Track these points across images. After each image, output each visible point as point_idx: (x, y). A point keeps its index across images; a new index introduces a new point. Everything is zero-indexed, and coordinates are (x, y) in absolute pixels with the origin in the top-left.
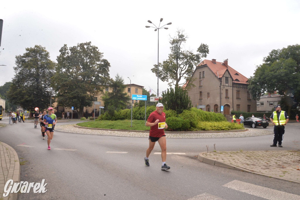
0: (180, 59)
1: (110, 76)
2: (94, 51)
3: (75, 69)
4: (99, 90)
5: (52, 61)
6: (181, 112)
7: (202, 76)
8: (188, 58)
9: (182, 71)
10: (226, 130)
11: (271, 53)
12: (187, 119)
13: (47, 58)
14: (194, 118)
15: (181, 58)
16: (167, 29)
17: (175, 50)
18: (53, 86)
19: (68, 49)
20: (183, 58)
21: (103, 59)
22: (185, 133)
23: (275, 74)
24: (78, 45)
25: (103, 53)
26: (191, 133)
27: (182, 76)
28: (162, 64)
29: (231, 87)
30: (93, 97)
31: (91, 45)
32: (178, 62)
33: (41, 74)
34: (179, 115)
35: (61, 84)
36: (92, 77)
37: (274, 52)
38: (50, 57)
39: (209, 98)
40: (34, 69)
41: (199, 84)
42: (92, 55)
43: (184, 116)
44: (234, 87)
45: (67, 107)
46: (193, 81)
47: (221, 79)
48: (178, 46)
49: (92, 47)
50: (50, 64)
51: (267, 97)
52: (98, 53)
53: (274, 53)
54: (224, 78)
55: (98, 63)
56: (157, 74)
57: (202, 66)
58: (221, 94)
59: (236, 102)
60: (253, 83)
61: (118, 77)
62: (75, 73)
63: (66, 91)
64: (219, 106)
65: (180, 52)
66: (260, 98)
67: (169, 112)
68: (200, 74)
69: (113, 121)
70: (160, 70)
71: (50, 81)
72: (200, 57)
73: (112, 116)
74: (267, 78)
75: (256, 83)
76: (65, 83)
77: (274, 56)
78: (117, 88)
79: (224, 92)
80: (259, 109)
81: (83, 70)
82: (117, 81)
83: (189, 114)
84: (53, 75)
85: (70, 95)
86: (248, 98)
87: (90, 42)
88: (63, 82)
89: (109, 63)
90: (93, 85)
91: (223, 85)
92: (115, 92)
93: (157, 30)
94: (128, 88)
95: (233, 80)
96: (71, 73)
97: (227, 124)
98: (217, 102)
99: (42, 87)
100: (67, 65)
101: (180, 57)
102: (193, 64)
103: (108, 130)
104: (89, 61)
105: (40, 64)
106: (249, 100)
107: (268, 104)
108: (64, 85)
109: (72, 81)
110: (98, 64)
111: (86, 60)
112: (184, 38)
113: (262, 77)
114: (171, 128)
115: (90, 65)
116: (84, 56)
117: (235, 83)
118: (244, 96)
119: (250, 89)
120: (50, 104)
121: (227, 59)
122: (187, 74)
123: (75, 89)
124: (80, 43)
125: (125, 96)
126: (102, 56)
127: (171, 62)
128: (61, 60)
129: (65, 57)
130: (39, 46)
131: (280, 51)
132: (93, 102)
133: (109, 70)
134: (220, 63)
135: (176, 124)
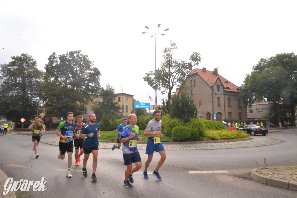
0: (172, 67)
1: (100, 85)
2: (84, 59)
3: (64, 78)
4: (89, 100)
5: (39, 70)
6: (188, 121)
7: (193, 85)
8: (181, 66)
9: (174, 79)
10: (235, 139)
11: (260, 61)
12: (196, 128)
13: (35, 66)
14: (202, 127)
15: (174, 66)
16: (163, 35)
17: (166, 59)
18: (40, 95)
19: (56, 58)
20: (175, 66)
21: (94, 68)
22: (195, 143)
23: (266, 81)
24: (67, 53)
25: (93, 62)
26: (201, 143)
27: (175, 84)
28: (154, 73)
29: (223, 95)
30: (83, 106)
31: (81, 53)
32: (171, 70)
33: (27, 83)
34: (187, 124)
35: (49, 93)
36: (82, 86)
37: (263, 60)
38: (37, 65)
39: (201, 107)
40: (20, 78)
41: (191, 92)
42: (82, 63)
43: (192, 125)
44: (225, 95)
45: (55, 118)
46: (187, 89)
47: (213, 87)
48: (170, 55)
49: (82, 55)
50: (37, 73)
51: (255, 104)
52: (88, 62)
53: (263, 62)
54: (216, 86)
55: (88, 71)
56: (149, 82)
57: (194, 74)
58: (213, 102)
59: (228, 110)
60: (244, 91)
61: (108, 87)
62: (65, 82)
63: (54, 101)
64: (212, 114)
65: (172, 60)
66: (251, 105)
67: (175, 121)
68: (191, 83)
69: (109, 132)
70: (151, 78)
71: (36, 90)
72: (192, 65)
73: (107, 126)
74: (258, 85)
75: (247, 90)
76: (54, 92)
77: (263, 64)
78: (108, 97)
79: (216, 100)
80: (250, 116)
81: (73, 79)
82: (107, 90)
83: (198, 122)
84: (40, 84)
85: (59, 105)
86: (239, 106)
87: (80, 50)
88: (52, 92)
89: (100, 72)
90: (82, 94)
91: (215, 94)
92: (106, 102)
93: (154, 36)
94: (118, 98)
95: (224, 88)
96: (60, 81)
97: (234, 133)
98: (210, 109)
99: (28, 97)
100: (56, 74)
101: (172, 65)
102: (185, 72)
103: (108, 142)
104: (79, 70)
105: (26, 73)
106: (240, 107)
107: (257, 111)
108: (52, 95)
109: (61, 90)
110: (88, 73)
111: (76, 68)
112: (176, 46)
113: (253, 85)
114: (180, 138)
115: (79, 74)
116: (73, 64)
117: (226, 91)
118: (234, 103)
119: (241, 97)
120: (36, 114)
121: (217, 68)
122: (179, 82)
123: (64, 99)
124: (70, 51)
125: (116, 105)
126: (92, 65)
127: (163, 70)
128: (49, 68)
129: (54, 65)
130: (26, 55)
131: (269, 59)
132: (83, 112)
133: (99, 79)
134: (210, 72)
135: (185, 133)
